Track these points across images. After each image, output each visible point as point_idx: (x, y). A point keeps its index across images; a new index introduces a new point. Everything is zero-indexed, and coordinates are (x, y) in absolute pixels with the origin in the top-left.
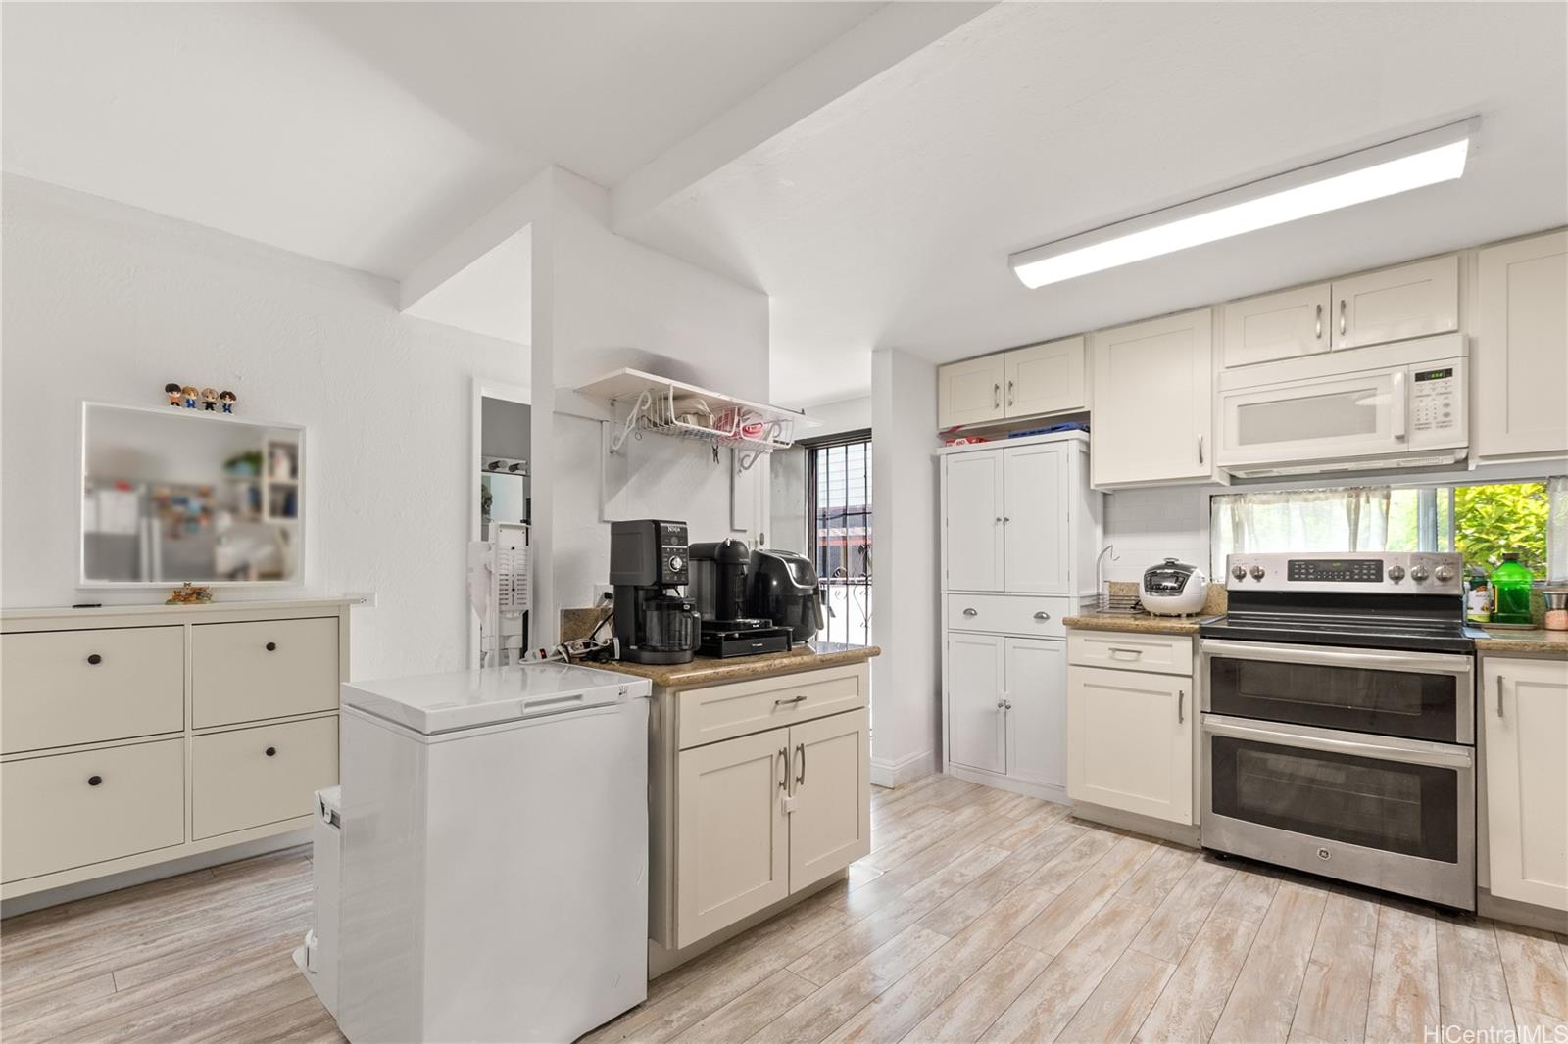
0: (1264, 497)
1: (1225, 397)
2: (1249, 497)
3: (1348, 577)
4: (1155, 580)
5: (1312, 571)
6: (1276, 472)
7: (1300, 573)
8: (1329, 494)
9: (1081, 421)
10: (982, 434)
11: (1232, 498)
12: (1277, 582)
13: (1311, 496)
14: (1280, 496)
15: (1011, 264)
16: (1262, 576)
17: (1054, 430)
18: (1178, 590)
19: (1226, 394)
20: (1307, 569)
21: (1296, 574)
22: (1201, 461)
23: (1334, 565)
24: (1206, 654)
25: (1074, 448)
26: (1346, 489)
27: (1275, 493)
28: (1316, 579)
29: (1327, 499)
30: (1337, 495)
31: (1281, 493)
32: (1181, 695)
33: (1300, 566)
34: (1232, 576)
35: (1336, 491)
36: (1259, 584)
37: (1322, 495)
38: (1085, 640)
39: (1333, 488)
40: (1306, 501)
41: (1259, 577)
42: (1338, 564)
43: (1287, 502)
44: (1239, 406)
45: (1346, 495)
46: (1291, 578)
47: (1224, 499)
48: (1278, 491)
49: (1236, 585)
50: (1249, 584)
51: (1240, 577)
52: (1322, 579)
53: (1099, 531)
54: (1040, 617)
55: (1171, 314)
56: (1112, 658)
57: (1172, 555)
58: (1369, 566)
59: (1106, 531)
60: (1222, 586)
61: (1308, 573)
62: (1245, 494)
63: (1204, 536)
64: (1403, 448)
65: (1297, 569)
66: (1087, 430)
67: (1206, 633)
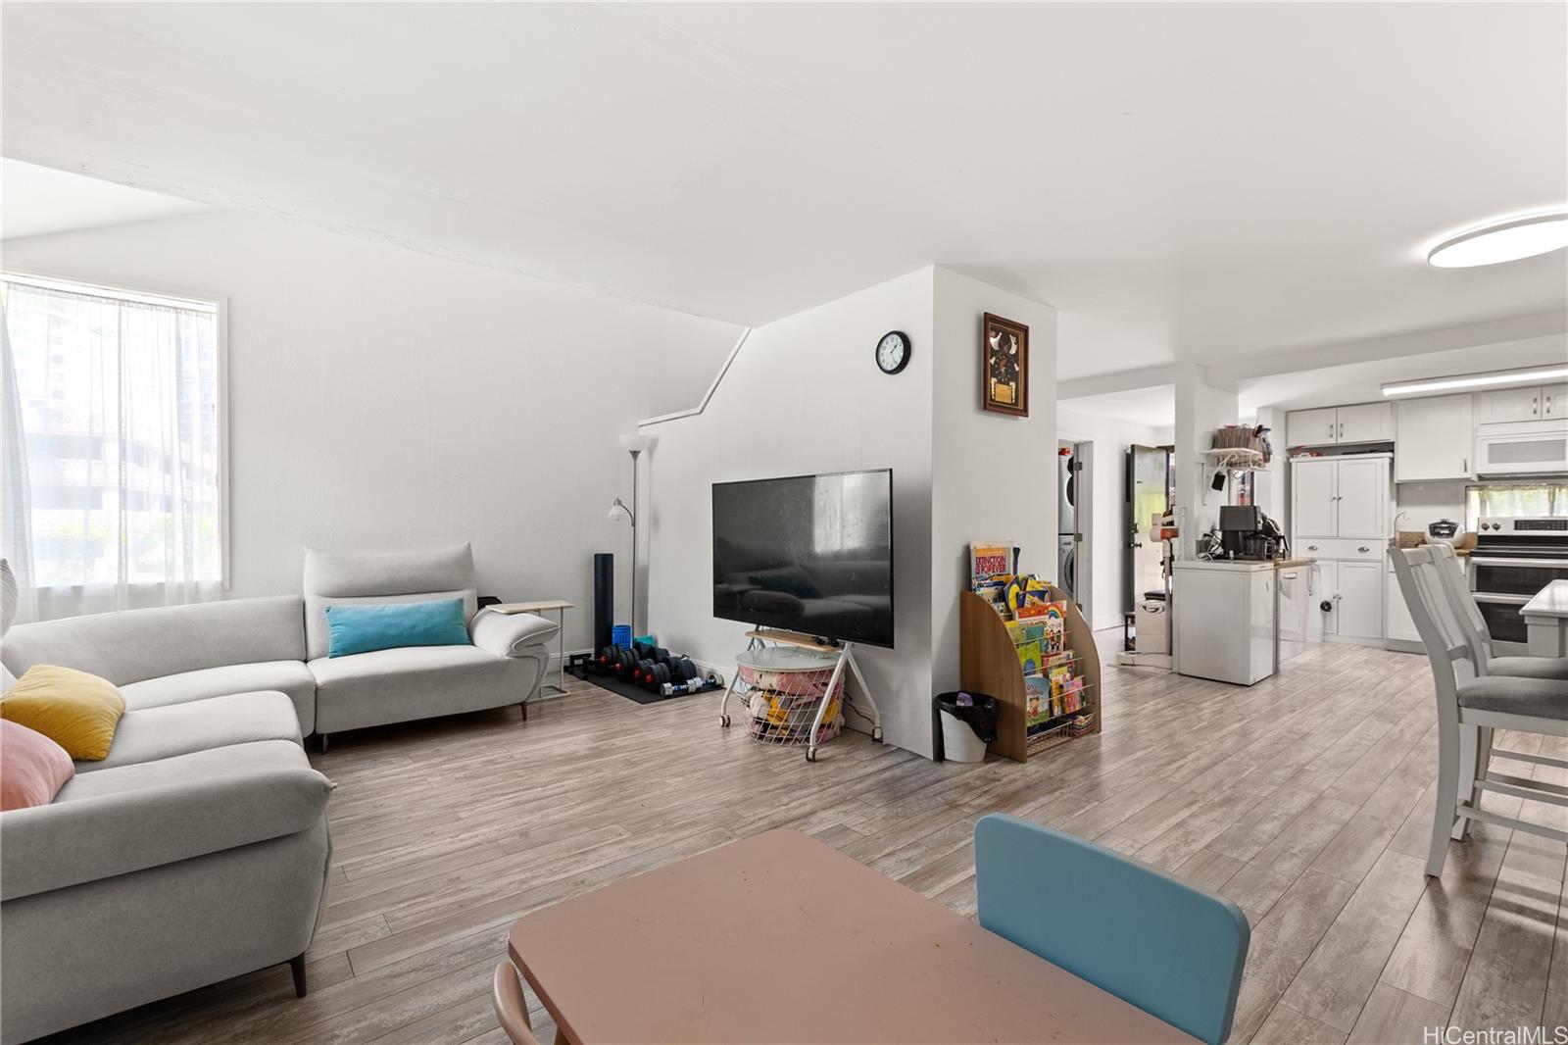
0: (1501, 488)
1: (1481, 439)
2: (1491, 488)
3: (1548, 528)
4: (1437, 530)
5: (1529, 525)
7: (1521, 527)
8: (1538, 486)
9: (1389, 447)
10: (1318, 451)
11: (1479, 489)
12: (1508, 531)
13: (1527, 488)
15: (1382, 388)
16: (1499, 528)
17: (1372, 451)
18: (1451, 534)
19: (1482, 437)
20: (1526, 524)
21: (1519, 527)
22: (1466, 470)
23: (1540, 522)
24: (1474, 564)
25: (1387, 462)
26: (1548, 485)
28: (1531, 530)
29: (1536, 489)
30: (1541, 488)
33: (1521, 523)
34: (1480, 528)
35: (1541, 486)
36: (1498, 532)
37: (1533, 488)
40: (1524, 490)
41: (1497, 528)
42: (1544, 522)
44: (1490, 445)
45: (1547, 488)
46: (1516, 528)
47: (1475, 489)
49: (1484, 533)
50: (1491, 532)
51: (1485, 528)
52: (1535, 530)
53: (1394, 504)
54: (1362, 550)
57: (1445, 518)
58: (1560, 523)
59: (1398, 504)
60: (1474, 533)
61: (1526, 527)
62: (1488, 487)
63: (1462, 507)
65: (1519, 524)
66: (1392, 451)
67: (1472, 554)
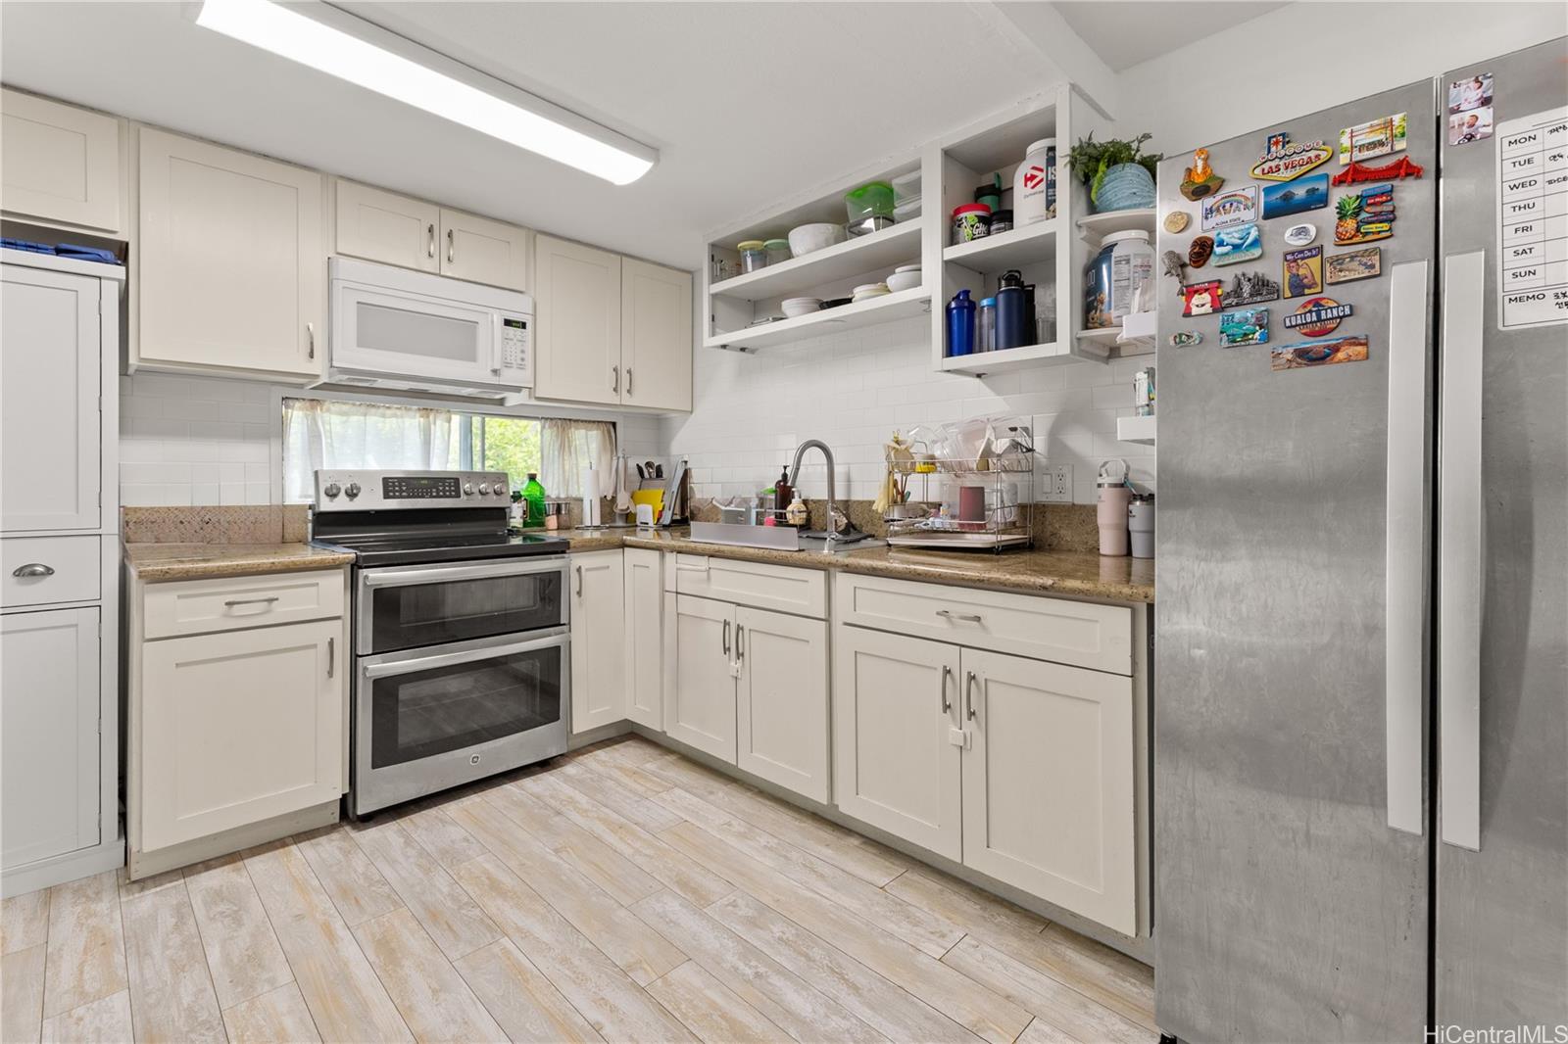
0: (345, 408)
1: (344, 288)
2: (327, 405)
3: (434, 494)
5: (404, 488)
6: (381, 383)
7: (394, 491)
8: (404, 412)
11: (308, 404)
12: (372, 500)
13: (388, 412)
14: (359, 408)
16: (356, 495)
19: (346, 284)
20: (400, 486)
21: (391, 491)
22: (312, 356)
23: (423, 482)
24: (369, 587)
25: (112, 293)
26: (419, 409)
27: (354, 405)
28: (408, 497)
29: (402, 417)
30: (410, 413)
31: (360, 405)
32: (331, 643)
33: (393, 483)
34: (323, 497)
35: (410, 409)
36: (351, 503)
37: (399, 412)
38: (179, 597)
39: (408, 407)
40: (384, 416)
41: (352, 494)
42: (426, 482)
43: (365, 415)
44: (358, 303)
45: (418, 415)
46: (386, 496)
47: (298, 404)
48: (358, 403)
49: (327, 505)
50: (342, 504)
51: (332, 494)
52: (414, 497)
54: (29, 573)
55: (266, 156)
56: (226, 616)
58: (450, 483)
60: (310, 507)
61: (401, 491)
62: (324, 401)
64: (494, 380)
65: (392, 486)
66: (125, 268)
